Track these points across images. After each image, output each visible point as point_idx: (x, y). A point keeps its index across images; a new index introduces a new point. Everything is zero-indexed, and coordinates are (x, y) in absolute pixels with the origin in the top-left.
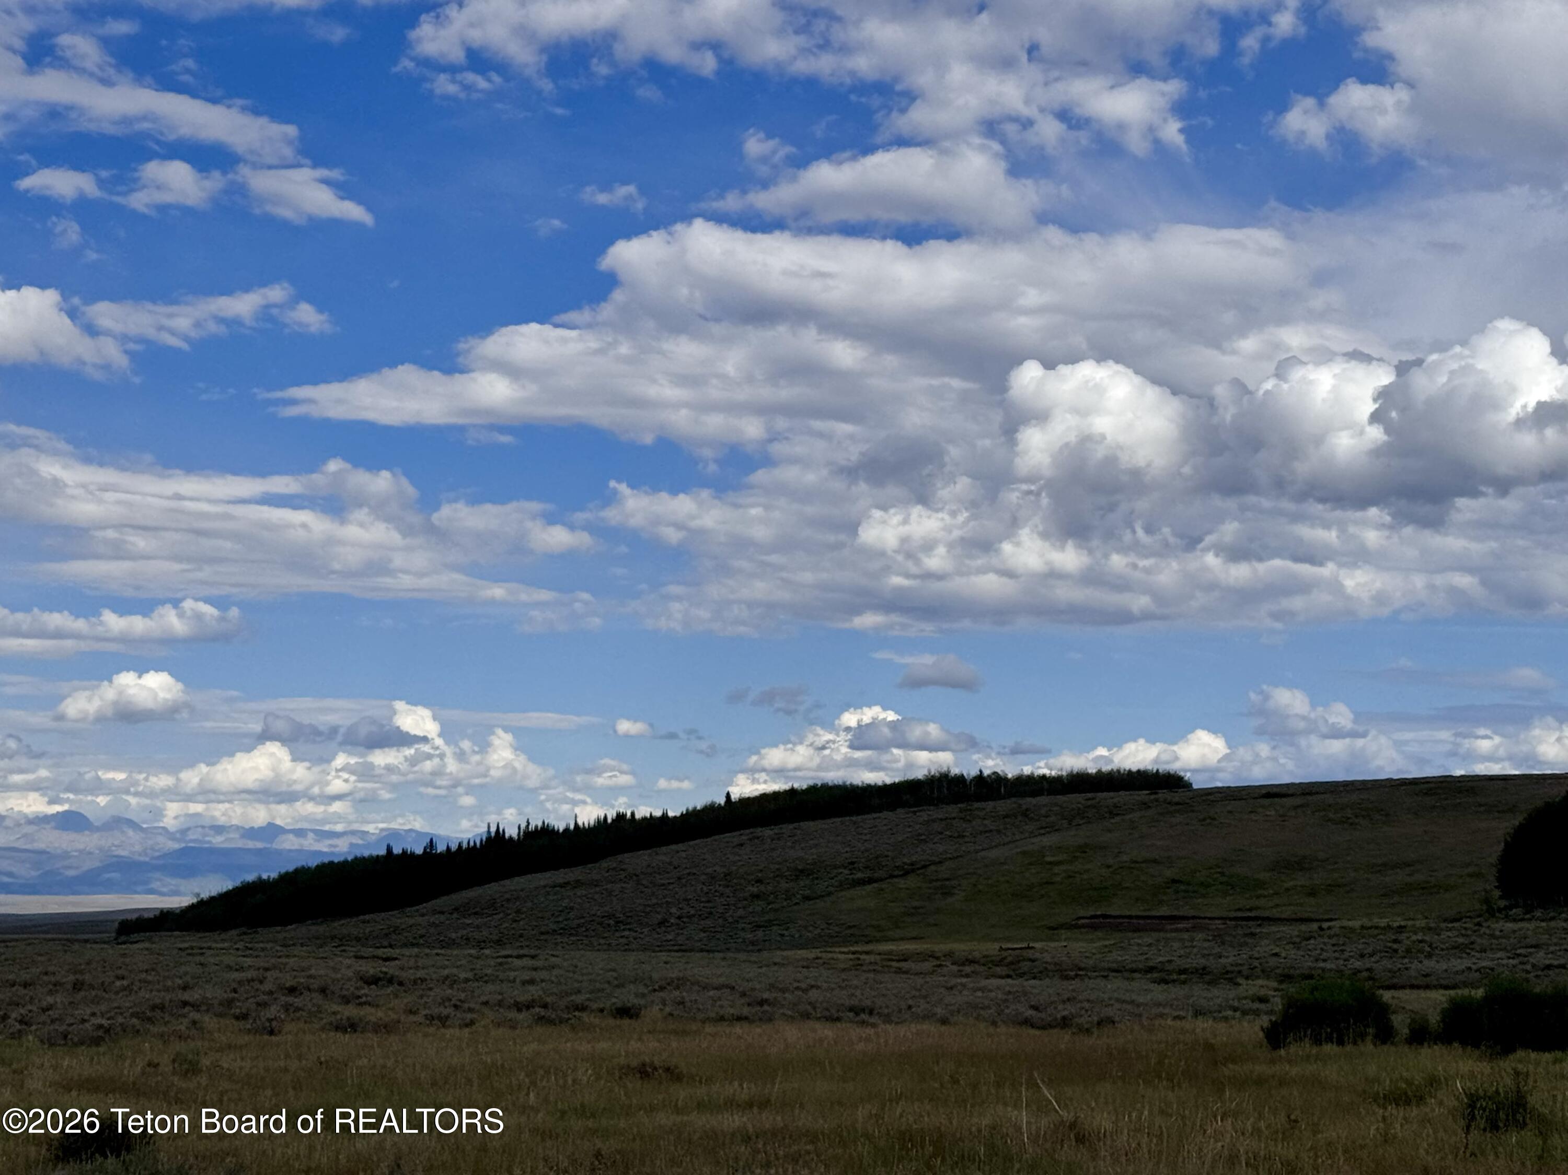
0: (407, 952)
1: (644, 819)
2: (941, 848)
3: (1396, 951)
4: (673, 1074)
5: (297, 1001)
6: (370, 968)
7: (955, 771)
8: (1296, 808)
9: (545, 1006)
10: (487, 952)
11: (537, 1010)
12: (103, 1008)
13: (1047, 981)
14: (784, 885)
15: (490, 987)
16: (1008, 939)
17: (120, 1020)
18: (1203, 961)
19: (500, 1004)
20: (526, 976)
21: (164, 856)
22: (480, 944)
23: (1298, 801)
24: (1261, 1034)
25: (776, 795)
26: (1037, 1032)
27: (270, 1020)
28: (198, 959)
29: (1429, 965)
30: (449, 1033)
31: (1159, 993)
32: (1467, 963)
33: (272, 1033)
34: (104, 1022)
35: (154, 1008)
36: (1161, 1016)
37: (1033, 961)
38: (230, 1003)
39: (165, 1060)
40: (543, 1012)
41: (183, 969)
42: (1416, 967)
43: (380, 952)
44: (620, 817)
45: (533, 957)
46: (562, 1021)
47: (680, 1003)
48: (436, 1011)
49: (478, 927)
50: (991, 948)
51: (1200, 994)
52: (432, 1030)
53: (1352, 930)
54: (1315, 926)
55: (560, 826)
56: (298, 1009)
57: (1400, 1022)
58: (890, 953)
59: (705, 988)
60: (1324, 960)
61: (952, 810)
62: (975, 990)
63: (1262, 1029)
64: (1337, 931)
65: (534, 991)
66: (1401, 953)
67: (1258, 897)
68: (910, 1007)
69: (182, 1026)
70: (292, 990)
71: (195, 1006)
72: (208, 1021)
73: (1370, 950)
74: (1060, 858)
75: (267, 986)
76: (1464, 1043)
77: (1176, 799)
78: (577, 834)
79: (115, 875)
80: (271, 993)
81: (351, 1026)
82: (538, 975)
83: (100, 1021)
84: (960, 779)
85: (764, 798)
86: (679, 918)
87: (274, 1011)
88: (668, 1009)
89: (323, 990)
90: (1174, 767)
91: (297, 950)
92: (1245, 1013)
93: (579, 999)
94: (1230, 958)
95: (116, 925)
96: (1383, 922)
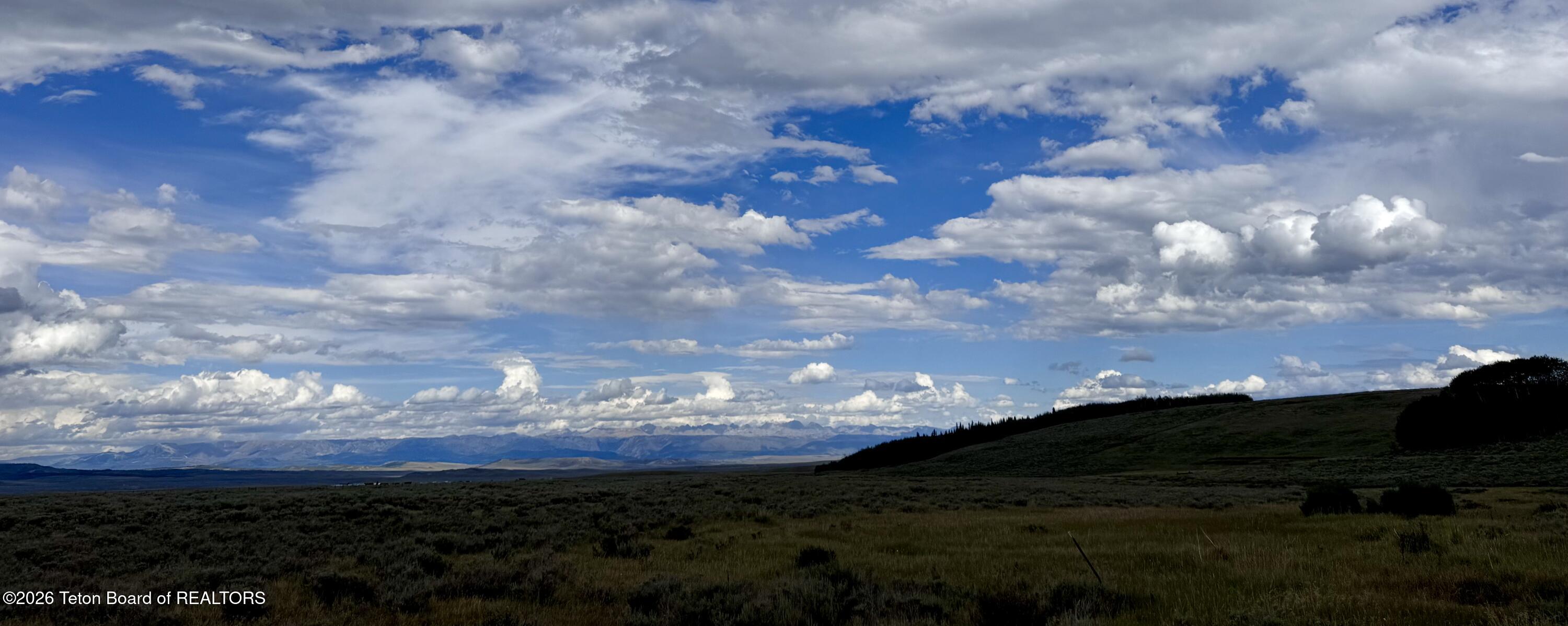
0: (928, 478)
1: (1020, 420)
2: (1146, 430)
3: (1355, 471)
4: (1044, 530)
5: (887, 499)
6: (915, 485)
7: (1149, 396)
8: (1300, 408)
9: (987, 500)
10: (961, 478)
11: (984, 502)
12: (812, 502)
13: (1200, 488)
14: (1081, 447)
15: (964, 493)
16: (1180, 469)
17: (819, 507)
18: (1268, 478)
19: (968, 500)
20: (978, 488)
21: (830, 439)
22: (958, 475)
23: (1301, 405)
24: (1300, 510)
25: (1074, 408)
26: (1199, 510)
27: (877, 507)
28: (847, 481)
29: (1372, 477)
30: (949, 512)
31: (1251, 492)
32: (1389, 475)
33: (878, 512)
34: (814, 508)
35: (832, 502)
36: (1254, 502)
37: (1193, 478)
38: (860, 500)
39: (838, 524)
40: (986, 503)
41: (842, 486)
42: (1365, 478)
43: (918, 478)
44: (1010, 419)
45: (980, 480)
46: (995, 507)
47: (1044, 499)
48: (943, 503)
49: (956, 467)
50: (1173, 473)
51: (1269, 492)
52: (941, 511)
53: (1333, 462)
54: (1316, 461)
55: (986, 423)
56: (887, 503)
57: (1362, 503)
58: (1129, 476)
59: (1053, 492)
60: (1323, 476)
61: (1149, 413)
62: (1169, 492)
63: (1300, 507)
64: (1327, 462)
65: (982, 495)
66: (1358, 472)
67: (1289, 448)
68: (1141, 500)
69: (843, 510)
70: (884, 495)
71: (848, 501)
72: (853, 508)
73: (1343, 470)
74: (1198, 433)
75: (875, 493)
76: (1394, 513)
77: (1246, 406)
78: (993, 427)
79: (812, 448)
80: (876, 496)
81: (908, 510)
82: (982, 488)
83: (811, 507)
84: (1151, 399)
85: (1069, 410)
86: (1039, 462)
87: (878, 503)
88: (1038, 502)
89: (897, 494)
90: (1244, 392)
91: (885, 478)
92: (1291, 500)
93: (1000, 498)
94: (1280, 475)
95: (814, 468)
96: (1347, 458)
